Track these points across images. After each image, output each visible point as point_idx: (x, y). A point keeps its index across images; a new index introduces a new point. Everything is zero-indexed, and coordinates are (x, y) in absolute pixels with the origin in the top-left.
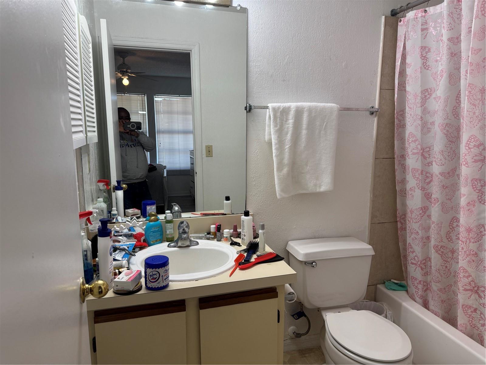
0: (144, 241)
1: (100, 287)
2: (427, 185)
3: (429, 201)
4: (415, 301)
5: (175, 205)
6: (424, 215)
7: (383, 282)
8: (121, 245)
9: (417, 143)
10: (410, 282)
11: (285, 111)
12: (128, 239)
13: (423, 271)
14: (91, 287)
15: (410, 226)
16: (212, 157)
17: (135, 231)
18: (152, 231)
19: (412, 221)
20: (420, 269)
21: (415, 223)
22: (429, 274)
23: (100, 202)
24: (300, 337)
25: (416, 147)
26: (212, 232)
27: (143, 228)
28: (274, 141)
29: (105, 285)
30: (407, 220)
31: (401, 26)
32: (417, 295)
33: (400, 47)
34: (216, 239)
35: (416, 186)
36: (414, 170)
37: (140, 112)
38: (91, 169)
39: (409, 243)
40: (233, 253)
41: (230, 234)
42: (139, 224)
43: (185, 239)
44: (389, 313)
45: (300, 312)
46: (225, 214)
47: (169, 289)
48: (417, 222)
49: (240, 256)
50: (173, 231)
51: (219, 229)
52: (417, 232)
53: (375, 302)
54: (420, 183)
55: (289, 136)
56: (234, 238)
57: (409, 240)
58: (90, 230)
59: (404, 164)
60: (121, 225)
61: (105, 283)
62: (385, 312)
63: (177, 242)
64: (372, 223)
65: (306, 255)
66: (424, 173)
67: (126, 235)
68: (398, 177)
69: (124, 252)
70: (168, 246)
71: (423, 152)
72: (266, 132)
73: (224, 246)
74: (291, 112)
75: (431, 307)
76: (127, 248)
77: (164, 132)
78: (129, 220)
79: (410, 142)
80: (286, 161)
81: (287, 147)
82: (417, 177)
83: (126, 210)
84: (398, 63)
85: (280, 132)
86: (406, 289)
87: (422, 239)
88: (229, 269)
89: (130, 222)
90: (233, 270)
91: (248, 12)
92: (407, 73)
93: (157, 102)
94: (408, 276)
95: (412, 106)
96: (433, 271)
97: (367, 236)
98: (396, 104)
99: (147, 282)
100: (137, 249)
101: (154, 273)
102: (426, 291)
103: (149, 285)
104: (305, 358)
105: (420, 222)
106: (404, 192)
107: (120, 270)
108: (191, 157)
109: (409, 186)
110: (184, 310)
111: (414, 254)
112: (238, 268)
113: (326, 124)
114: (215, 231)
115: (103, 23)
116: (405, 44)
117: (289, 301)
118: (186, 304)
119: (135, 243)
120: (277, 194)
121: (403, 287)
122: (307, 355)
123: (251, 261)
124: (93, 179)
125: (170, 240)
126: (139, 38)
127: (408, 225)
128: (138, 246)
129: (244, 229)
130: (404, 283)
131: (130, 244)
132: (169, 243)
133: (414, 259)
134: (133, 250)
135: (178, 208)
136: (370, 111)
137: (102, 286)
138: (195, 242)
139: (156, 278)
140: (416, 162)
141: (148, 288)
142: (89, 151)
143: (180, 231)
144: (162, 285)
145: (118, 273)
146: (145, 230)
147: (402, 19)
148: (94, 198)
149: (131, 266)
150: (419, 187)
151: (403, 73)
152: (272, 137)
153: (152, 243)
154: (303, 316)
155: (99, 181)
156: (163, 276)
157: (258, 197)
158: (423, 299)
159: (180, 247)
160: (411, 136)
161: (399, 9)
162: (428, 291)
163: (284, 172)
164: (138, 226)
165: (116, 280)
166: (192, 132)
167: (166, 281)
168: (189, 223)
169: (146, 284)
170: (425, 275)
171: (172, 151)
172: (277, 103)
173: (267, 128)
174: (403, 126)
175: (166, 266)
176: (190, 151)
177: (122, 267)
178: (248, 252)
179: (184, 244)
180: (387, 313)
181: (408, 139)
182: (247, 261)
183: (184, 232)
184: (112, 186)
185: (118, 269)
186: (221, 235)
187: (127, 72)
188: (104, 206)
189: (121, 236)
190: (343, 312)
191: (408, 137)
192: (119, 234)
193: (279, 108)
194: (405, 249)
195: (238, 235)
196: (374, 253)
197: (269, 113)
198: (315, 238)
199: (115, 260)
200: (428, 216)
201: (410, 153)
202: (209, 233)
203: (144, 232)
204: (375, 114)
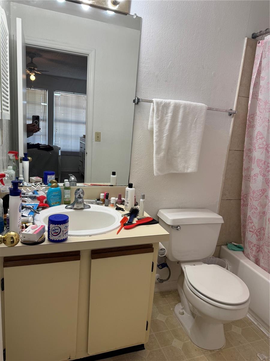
0: (46, 202)
1: (12, 238)
2: (267, 172)
3: (268, 185)
4: (250, 259)
5: (71, 176)
6: (262, 195)
7: (226, 244)
8: (27, 204)
9: (263, 140)
10: (247, 245)
11: (166, 106)
12: (32, 200)
13: (258, 237)
14: (4, 237)
15: (251, 203)
16: (100, 141)
17: (38, 194)
18: (53, 195)
19: (253, 199)
20: (256, 235)
21: (255, 201)
22: (261, 239)
23: (10, 169)
24: (163, 282)
25: (262, 142)
26: (101, 199)
27: (46, 192)
28: (155, 130)
29: (17, 236)
30: (249, 198)
31: (259, 47)
32: (252, 255)
33: (257, 64)
34: (104, 205)
35: (259, 173)
36: (259, 160)
37: (42, 104)
38: (3, 142)
39: (249, 216)
40: (119, 216)
41: (116, 201)
42: (43, 188)
43: (81, 203)
44: (230, 267)
45: (164, 263)
46: (112, 186)
47: (68, 241)
48: (257, 201)
49: (124, 219)
50: (70, 196)
51: (107, 196)
52: (256, 208)
53: (219, 259)
54: (262, 171)
55: (167, 127)
56: (118, 204)
57: (249, 214)
58: (1, 191)
59: (250, 156)
60: (28, 189)
61: (17, 234)
62: (227, 266)
63: (73, 204)
64: (222, 200)
65: (174, 220)
66: (266, 163)
67: (31, 197)
68: (245, 166)
69: (30, 210)
70: (66, 208)
71: (267, 147)
72: (149, 122)
73: (111, 210)
74: (170, 107)
75: (261, 264)
76: (32, 207)
77: (60, 121)
78: (34, 185)
79: (258, 138)
80: (163, 146)
81: (165, 135)
82: (261, 166)
83: (31, 178)
84: (254, 77)
85: (161, 122)
86: (242, 250)
87: (259, 213)
88: (117, 228)
89: (35, 187)
90: (119, 229)
91: (142, 20)
92: (261, 84)
93: (56, 96)
94: (246, 240)
95: (262, 111)
96: (266, 238)
97: (217, 209)
98: (249, 108)
99: (50, 235)
100: (40, 209)
101: (56, 228)
102: (258, 252)
103: (52, 238)
104: (165, 298)
105: (259, 201)
106: (248, 178)
107: (27, 224)
108: (80, 142)
109: (253, 173)
110: (79, 259)
111: (253, 224)
112: (123, 228)
113: (196, 119)
114: (104, 198)
115: (19, 21)
116: (261, 62)
117: (161, 255)
118: (80, 254)
119: (39, 203)
120: (154, 172)
121: (241, 248)
122: (166, 296)
123: (133, 223)
124: (4, 150)
125: (67, 203)
126: (47, 40)
127: (250, 202)
128: (40, 206)
129: (128, 198)
130: (241, 245)
131: (34, 204)
132: (67, 205)
133: (252, 228)
134: (37, 209)
135: (74, 178)
136: (229, 113)
137: (14, 237)
138: (88, 206)
139: (58, 232)
140: (261, 154)
141: (50, 240)
142: (2, 127)
143: (76, 196)
144: (62, 238)
145: (24, 227)
146: (47, 194)
147: (260, 41)
148: (4, 166)
149: (35, 222)
150: (261, 174)
151: (257, 84)
152: (154, 126)
153: (52, 204)
154: (165, 267)
155: (9, 152)
156: (63, 231)
157: (139, 174)
158: (255, 258)
159: (75, 209)
160: (259, 134)
161: (259, 33)
162: (260, 252)
163: (161, 155)
164: (41, 190)
165: (24, 232)
166: (85, 123)
167: (66, 235)
168: (84, 190)
169: (49, 237)
170: (259, 240)
171: (65, 136)
172: (159, 98)
173: (150, 119)
174: (252, 127)
175: (67, 223)
176: (80, 137)
177: (28, 222)
178: (131, 216)
179: (78, 207)
180: (228, 267)
181: (256, 136)
182: (130, 222)
183: (80, 197)
184: (19, 158)
185: (25, 224)
186: (108, 202)
187: (34, 69)
188: (13, 172)
189: (26, 197)
190: (197, 265)
191: (257, 135)
192: (25, 196)
193: (161, 103)
194: (245, 221)
195: (122, 203)
196: (223, 222)
197: (153, 106)
198: (179, 208)
199: (23, 216)
200: (265, 196)
201: (257, 147)
202: (99, 200)
203: (46, 196)
204: (232, 115)
